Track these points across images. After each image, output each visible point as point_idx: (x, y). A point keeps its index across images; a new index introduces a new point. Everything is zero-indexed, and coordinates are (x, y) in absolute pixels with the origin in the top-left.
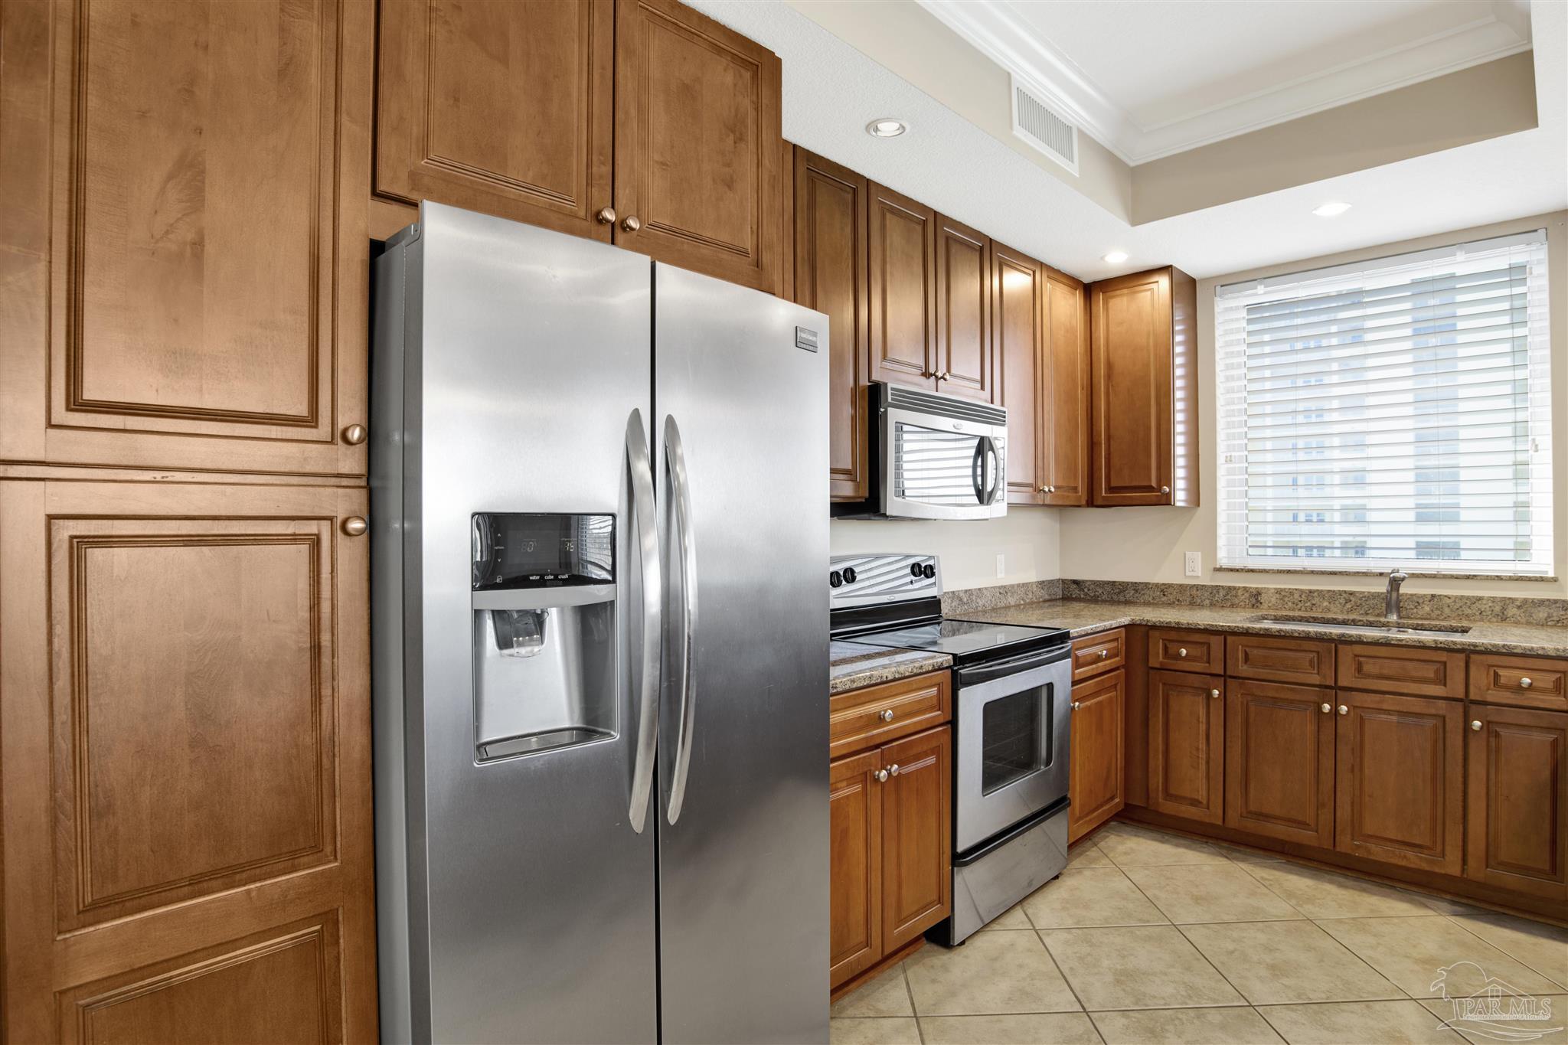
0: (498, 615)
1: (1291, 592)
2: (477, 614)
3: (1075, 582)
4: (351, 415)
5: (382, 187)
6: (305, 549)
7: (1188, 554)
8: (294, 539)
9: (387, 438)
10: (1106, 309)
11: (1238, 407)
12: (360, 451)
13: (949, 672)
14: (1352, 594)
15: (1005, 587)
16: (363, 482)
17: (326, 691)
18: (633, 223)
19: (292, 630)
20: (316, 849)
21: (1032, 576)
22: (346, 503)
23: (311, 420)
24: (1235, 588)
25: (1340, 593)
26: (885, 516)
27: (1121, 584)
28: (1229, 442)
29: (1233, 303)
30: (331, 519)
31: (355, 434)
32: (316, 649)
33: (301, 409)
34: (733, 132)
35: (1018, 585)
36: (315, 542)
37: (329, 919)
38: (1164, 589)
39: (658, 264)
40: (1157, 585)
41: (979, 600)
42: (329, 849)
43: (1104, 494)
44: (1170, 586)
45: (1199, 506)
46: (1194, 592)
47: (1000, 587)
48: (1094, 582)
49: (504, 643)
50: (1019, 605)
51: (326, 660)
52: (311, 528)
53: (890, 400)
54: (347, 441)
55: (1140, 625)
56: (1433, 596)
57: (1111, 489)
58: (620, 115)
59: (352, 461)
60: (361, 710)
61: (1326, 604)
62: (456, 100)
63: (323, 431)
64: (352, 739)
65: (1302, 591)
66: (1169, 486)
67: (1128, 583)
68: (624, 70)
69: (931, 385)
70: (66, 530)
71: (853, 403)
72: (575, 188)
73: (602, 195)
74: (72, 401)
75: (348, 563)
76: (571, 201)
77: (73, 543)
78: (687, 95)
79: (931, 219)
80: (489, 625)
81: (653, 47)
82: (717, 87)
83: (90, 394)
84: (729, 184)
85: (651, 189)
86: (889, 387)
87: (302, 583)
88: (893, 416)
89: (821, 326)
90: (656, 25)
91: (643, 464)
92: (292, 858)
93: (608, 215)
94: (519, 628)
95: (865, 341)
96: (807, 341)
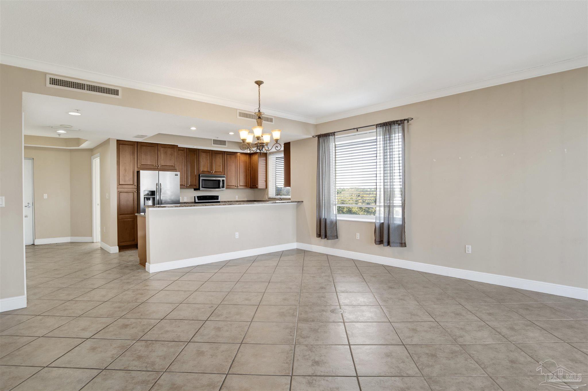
0: (147, 198)
2: (144, 198)
4: (136, 184)
5: (138, 168)
7: (266, 196)
8: (132, 192)
9: (138, 185)
10: (251, 157)
11: (274, 173)
17: (134, 203)
18: (160, 166)
19: (132, 198)
20: (133, 214)
21: (246, 199)
22: (136, 190)
23: (133, 184)
26: (201, 190)
28: (272, 178)
29: (273, 157)
32: (134, 200)
35: (241, 201)
39: (160, 171)
45: (267, 188)
47: (236, 201)
52: (133, 192)
57: (252, 186)
58: (158, 157)
59: (136, 187)
60: (137, 204)
62: (144, 159)
64: (136, 206)
66: (258, 186)
68: (159, 153)
69: (211, 173)
70: (119, 192)
71: (196, 177)
72: (154, 164)
73: (157, 164)
74: (119, 184)
75: (136, 194)
76: (154, 165)
77: (119, 193)
78: (166, 153)
79: (211, 151)
80: (146, 199)
81: (162, 149)
82: (169, 151)
83: (120, 184)
84: (171, 160)
85: (162, 162)
86: (201, 175)
87: (133, 195)
88: (201, 178)
89: (179, 173)
90: (162, 147)
91: (158, 187)
92: (132, 214)
93: (157, 166)
94: (148, 199)
95: (198, 169)
96: (176, 175)
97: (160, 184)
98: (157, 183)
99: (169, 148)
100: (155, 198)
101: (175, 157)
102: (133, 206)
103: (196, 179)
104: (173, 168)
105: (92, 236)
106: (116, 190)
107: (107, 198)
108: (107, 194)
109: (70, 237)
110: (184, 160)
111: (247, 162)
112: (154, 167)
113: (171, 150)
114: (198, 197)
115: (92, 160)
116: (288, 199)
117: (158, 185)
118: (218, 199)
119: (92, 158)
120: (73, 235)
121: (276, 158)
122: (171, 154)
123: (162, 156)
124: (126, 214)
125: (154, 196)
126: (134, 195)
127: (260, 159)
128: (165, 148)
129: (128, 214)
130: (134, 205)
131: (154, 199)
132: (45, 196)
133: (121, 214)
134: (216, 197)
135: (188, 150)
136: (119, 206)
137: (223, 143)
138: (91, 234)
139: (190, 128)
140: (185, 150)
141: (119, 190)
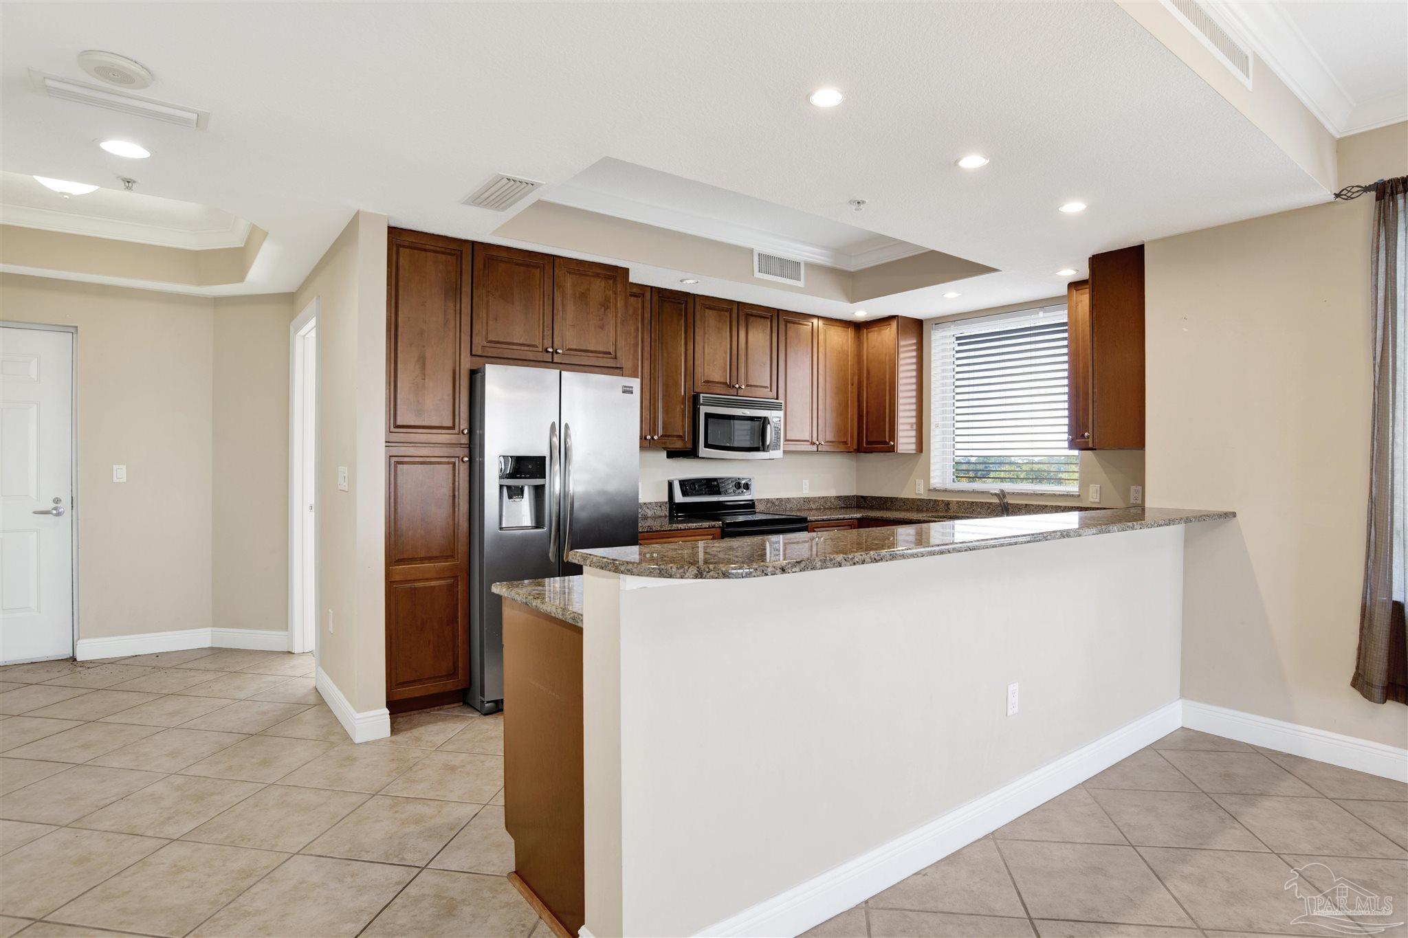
0: (509, 487)
1: (963, 503)
2: (501, 486)
3: (862, 497)
4: (464, 425)
5: (473, 353)
6: (451, 466)
7: (917, 480)
8: (448, 463)
9: (475, 432)
10: (867, 339)
11: (949, 395)
12: (467, 436)
13: (719, 530)
14: (991, 504)
15: (808, 498)
16: (468, 446)
17: (457, 509)
18: (559, 351)
19: (446, 491)
20: (452, 557)
21: (832, 492)
22: (462, 452)
23: (453, 428)
24: (938, 501)
25: (986, 503)
26: (698, 457)
27: (885, 498)
28: (943, 416)
29: (944, 334)
30: (458, 457)
31: (466, 431)
32: (454, 496)
33: (450, 424)
34: (604, 306)
35: (819, 498)
36: (454, 464)
37: (455, 577)
38: (905, 501)
39: (562, 372)
40: (901, 499)
41: (787, 504)
42: (456, 558)
43: (865, 445)
44: (908, 499)
45: (922, 452)
46: (919, 503)
47: (804, 498)
48: (872, 497)
49: (510, 497)
50: (820, 509)
51: (457, 500)
52: (453, 460)
53: (701, 402)
54: (463, 433)
55: (866, 518)
56: (1026, 505)
57: (868, 443)
58: (555, 312)
59: (465, 440)
60: (466, 516)
61: (979, 510)
62: (496, 320)
63: (456, 431)
64: (463, 523)
65: (968, 502)
66: (894, 441)
67: (887, 498)
68: (557, 294)
69: (733, 391)
70: (394, 460)
71: (684, 403)
72: (538, 342)
73: (548, 343)
74: (395, 425)
75: (463, 471)
76: (536, 346)
77: (395, 463)
78: (583, 297)
79: (735, 307)
80: (505, 490)
81: (569, 282)
82: (598, 288)
83: (399, 423)
84: (602, 327)
85: (568, 336)
86: (701, 395)
87: (451, 476)
88: (703, 410)
89: (635, 383)
90: (570, 273)
91: (556, 440)
92: (446, 558)
93: (550, 350)
94: (515, 492)
95: (691, 374)
96: (627, 390)
97: (567, 426)
98: (553, 424)
99: (597, 276)
100: (543, 486)
101: (619, 315)
102: (451, 523)
103: (684, 410)
104: (611, 363)
105: (286, 629)
106: (383, 449)
107: (340, 487)
108: (343, 470)
109: (209, 629)
110: (643, 334)
111: (848, 356)
112: (540, 357)
113: (603, 285)
114: (683, 483)
115: (291, 335)
116: (1063, 495)
117: (557, 433)
119: (292, 329)
120: (218, 622)
121: (958, 339)
122: (605, 305)
123: (569, 312)
124: (422, 560)
125: (538, 482)
126: (454, 476)
127: (902, 343)
128: (581, 275)
129: (429, 559)
130: (454, 520)
131: (539, 491)
132: (120, 473)
133: (401, 561)
135: (655, 298)
136: (392, 524)
137: (792, 270)
138: (283, 621)
140: (648, 295)
141: (395, 451)
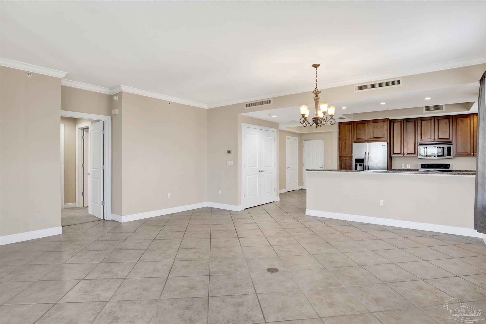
52: (350, 159)
58: (370, 131)
62: (358, 134)
68: (371, 127)
69: (433, 141)
72: (367, 137)
77: (341, 160)
78: (377, 127)
79: (433, 118)
81: (374, 124)
82: (380, 125)
83: (342, 154)
84: (381, 132)
86: (419, 143)
91: (366, 156)
96: (382, 145)
97: (368, 153)
99: (380, 122)
100: (364, 164)
101: (386, 129)
104: (384, 139)
112: (367, 140)
114: (422, 165)
117: (366, 154)
118: (449, 168)
122: (382, 127)
128: (376, 122)
134: (447, 166)
137: (440, 107)
139: (341, 108)
140: (403, 121)
